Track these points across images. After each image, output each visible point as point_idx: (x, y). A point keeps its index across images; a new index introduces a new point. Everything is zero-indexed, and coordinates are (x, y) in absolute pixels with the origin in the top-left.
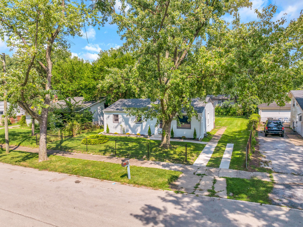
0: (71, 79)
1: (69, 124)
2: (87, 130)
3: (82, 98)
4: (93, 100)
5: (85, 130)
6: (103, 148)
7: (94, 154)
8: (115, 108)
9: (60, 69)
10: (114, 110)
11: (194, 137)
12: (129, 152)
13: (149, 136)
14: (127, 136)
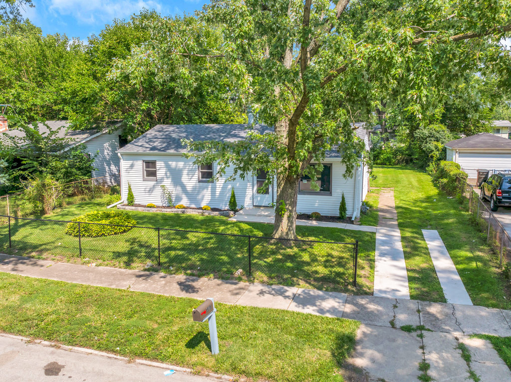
0: (39, 79)
1: (34, 183)
2: (80, 197)
3: (67, 124)
4: (93, 127)
5: (76, 197)
6: (122, 246)
7: (100, 265)
8: (148, 146)
9: (11, 57)
10: (144, 149)
11: (341, 213)
12: (195, 258)
13: (232, 212)
14: (180, 211)
